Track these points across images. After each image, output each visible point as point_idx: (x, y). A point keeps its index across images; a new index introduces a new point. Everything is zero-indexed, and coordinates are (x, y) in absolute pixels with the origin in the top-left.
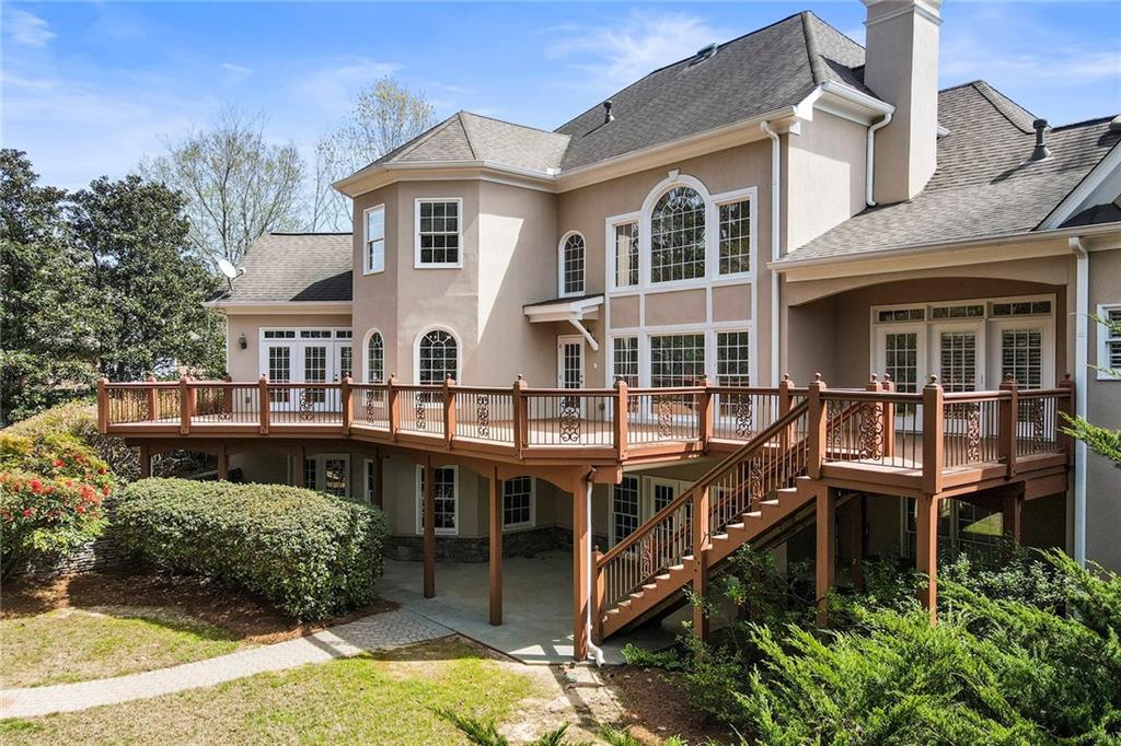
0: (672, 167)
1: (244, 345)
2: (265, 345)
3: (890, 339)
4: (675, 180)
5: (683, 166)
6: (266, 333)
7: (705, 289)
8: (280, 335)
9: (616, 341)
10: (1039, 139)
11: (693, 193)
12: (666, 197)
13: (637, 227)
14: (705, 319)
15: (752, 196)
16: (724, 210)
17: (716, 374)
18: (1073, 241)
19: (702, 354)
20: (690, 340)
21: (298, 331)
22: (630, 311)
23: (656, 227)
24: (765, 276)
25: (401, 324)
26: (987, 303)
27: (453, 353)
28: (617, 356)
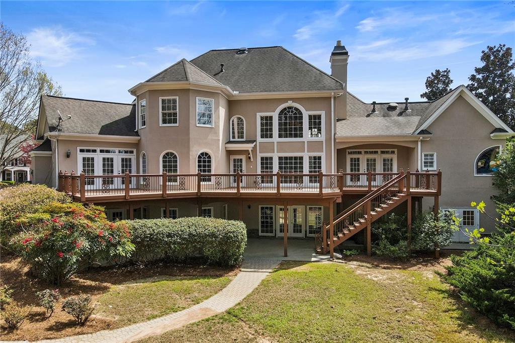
0: (290, 99)
1: (68, 156)
2: (80, 156)
3: (351, 159)
4: (290, 104)
5: (294, 100)
6: (80, 150)
7: (304, 142)
8: (88, 151)
9: (261, 158)
10: (374, 107)
11: (296, 109)
12: (285, 109)
13: (271, 118)
14: (304, 151)
15: (323, 114)
16: (310, 117)
17: (308, 169)
18: (421, 138)
19: (301, 163)
20: (296, 158)
21: (98, 149)
22: (270, 147)
23: (280, 118)
24: (328, 139)
25: (191, 149)
26: (379, 150)
27: (210, 162)
28: (262, 163)
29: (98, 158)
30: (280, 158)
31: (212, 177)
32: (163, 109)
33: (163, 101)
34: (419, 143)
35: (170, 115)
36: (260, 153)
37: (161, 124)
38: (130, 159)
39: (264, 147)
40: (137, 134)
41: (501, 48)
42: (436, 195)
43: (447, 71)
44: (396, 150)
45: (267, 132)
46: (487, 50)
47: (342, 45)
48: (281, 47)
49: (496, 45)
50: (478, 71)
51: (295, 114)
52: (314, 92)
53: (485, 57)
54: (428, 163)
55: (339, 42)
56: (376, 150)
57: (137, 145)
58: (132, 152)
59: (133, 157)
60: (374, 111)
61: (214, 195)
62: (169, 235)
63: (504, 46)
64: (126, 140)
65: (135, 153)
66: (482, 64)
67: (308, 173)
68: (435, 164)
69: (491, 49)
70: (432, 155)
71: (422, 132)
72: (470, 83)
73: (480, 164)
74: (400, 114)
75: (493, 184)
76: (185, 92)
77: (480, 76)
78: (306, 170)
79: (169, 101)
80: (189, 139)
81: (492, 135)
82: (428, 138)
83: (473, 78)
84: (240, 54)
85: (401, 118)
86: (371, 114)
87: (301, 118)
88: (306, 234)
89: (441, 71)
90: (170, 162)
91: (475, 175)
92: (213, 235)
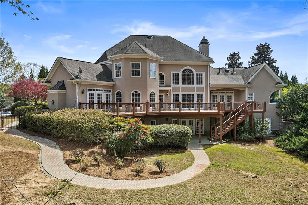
0: (188, 65)
1: (83, 93)
2: (88, 93)
3: (213, 96)
4: (188, 67)
5: (190, 66)
6: (88, 89)
7: (195, 87)
8: (91, 90)
9: (173, 95)
10: (220, 70)
11: (191, 70)
12: (185, 70)
13: (178, 74)
14: (194, 92)
15: (204, 73)
16: (197, 74)
17: (196, 101)
18: (248, 86)
19: (193, 98)
20: (190, 95)
21: (96, 89)
22: (177, 89)
23: (182, 75)
24: (206, 86)
25: (148, 90)
26: (226, 92)
27: (154, 96)
28: (173, 98)
29: (96, 94)
30: (183, 95)
31: (164, 104)
32: (133, 68)
33: (133, 64)
34: (247, 89)
35: (136, 71)
36: (172, 92)
37: (131, 77)
38: (109, 95)
39: (175, 89)
40: (113, 81)
41: (266, 45)
42: (263, 112)
43: (238, 53)
44: (233, 92)
45: (176, 81)
46: (259, 45)
47: (206, 39)
48: (170, 37)
49: (263, 43)
50: (256, 54)
51: (190, 72)
52: (200, 62)
53: (258, 48)
54: (250, 98)
55: (204, 37)
56: (224, 91)
57: (113, 87)
58: (110, 91)
59: (110, 93)
60: (219, 72)
61: (167, 113)
62: (162, 133)
63: (267, 43)
64: (108, 84)
65: (111, 91)
66: (256, 52)
67: (196, 102)
68: (253, 98)
69: (261, 44)
70: (252, 94)
71: (249, 83)
72: (252, 60)
73: (271, 98)
74: (232, 74)
75: (277, 107)
76: (145, 60)
77: (256, 57)
78: (195, 101)
79: (136, 64)
80: (147, 85)
81: (276, 85)
82: (250, 86)
83: (253, 58)
84: (149, 38)
85: (233, 76)
86: (219, 73)
87: (193, 75)
88: (195, 133)
89: (235, 53)
90: (136, 96)
91: (270, 103)
92: (180, 132)
